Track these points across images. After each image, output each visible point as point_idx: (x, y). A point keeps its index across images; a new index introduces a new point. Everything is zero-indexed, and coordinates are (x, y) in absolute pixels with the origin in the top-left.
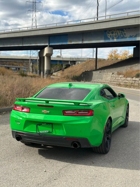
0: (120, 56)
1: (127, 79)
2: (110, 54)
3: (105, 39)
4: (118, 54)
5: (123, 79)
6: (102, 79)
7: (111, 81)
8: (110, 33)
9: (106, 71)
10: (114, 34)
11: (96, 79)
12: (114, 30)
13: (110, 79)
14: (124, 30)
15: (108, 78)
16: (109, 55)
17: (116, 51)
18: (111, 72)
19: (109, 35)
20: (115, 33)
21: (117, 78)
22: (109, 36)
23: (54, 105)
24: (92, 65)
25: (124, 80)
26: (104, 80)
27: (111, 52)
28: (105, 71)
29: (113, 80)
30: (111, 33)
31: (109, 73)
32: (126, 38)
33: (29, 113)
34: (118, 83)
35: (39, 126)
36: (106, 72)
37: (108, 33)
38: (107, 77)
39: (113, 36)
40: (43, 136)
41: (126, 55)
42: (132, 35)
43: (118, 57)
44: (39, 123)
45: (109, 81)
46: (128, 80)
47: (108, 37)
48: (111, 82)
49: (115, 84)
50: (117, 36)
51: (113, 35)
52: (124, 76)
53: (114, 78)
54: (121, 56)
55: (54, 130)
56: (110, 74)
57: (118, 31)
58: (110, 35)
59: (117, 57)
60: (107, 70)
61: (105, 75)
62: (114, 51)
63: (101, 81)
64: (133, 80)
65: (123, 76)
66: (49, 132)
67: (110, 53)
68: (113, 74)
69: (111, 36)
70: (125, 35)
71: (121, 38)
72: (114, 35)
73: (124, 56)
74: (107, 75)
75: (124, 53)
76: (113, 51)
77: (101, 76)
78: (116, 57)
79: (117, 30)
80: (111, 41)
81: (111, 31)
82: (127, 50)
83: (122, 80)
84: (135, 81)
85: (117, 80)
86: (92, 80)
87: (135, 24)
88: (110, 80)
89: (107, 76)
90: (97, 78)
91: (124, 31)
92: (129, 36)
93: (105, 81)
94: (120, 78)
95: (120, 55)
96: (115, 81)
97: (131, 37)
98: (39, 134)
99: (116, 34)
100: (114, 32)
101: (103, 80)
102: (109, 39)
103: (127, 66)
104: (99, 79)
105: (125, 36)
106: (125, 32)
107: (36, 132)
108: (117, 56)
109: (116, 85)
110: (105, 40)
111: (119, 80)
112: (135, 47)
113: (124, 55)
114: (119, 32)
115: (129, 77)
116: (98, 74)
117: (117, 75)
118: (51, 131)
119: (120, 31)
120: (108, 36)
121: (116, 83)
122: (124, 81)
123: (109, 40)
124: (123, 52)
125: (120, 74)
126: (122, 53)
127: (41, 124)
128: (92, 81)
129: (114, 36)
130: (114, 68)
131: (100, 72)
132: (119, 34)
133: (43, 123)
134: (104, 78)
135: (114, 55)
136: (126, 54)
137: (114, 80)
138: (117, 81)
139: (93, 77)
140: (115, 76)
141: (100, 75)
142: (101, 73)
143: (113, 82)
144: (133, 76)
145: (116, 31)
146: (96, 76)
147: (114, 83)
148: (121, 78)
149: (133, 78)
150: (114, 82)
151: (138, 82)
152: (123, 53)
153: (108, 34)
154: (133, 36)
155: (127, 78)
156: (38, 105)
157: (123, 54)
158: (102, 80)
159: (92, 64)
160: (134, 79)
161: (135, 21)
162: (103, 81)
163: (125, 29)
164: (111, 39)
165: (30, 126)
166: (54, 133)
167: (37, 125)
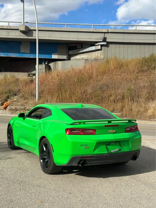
23: (119, 124)
33: (95, 134)
35: (108, 146)
44: (108, 143)
55: (122, 147)
107: (107, 152)
118: (120, 148)
127: (110, 143)
133: (112, 142)
156: (106, 126)
165: (99, 148)
166: (122, 150)
167: (106, 145)
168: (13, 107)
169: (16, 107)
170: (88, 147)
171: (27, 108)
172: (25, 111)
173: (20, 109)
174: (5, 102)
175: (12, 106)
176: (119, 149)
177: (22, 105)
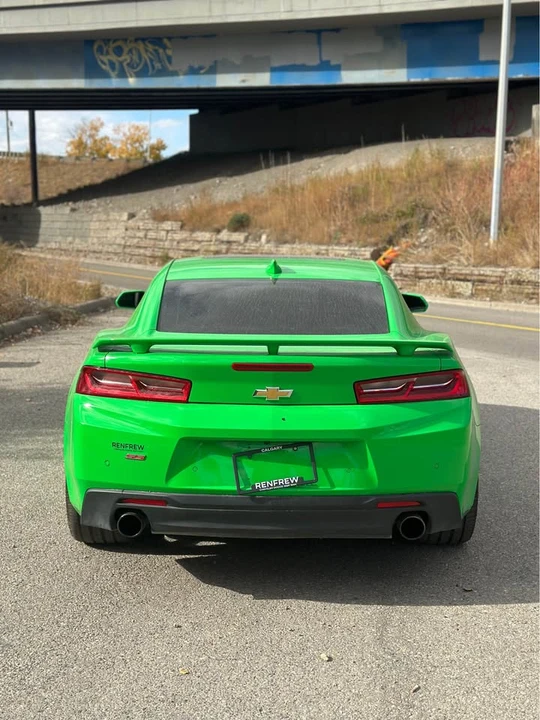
0: (115, 148)
1: (194, 235)
2: (74, 137)
3: (89, 75)
4: (106, 138)
5: (178, 236)
6: (84, 237)
7: (125, 247)
8: (108, 53)
9: (99, 205)
10: (125, 58)
11: (59, 238)
12: (125, 40)
13: (123, 238)
14: (165, 41)
15: (113, 233)
16: (72, 143)
17: (98, 124)
18: (121, 209)
19: (105, 59)
20: (130, 51)
21: (151, 234)
22: (105, 64)
23: (315, 361)
24: (10, 180)
25: (185, 240)
26: (95, 240)
27: (79, 132)
28: (95, 204)
29: (136, 241)
30: (111, 50)
31: (114, 215)
32: (175, 74)
33: (187, 402)
34: (160, 254)
35: (245, 462)
36: (100, 209)
37: (100, 50)
38: (108, 229)
39: (121, 63)
40: (270, 503)
41: (137, 145)
42: (196, 66)
43: (108, 152)
44: (246, 448)
45: (119, 245)
46: (200, 239)
47: (103, 67)
48: (128, 250)
49: (145, 256)
50: (138, 65)
51: (120, 59)
52: (182, 227)
53: (141, 234)
54: (119, 146)
55: (320, 471)
56: (120, 216)
57: (141, 46)
58: (109, 57)
59: (104, 149)
60: (103, 203)
61: (97, 223)
62: (88, 124)
63: (80, 247)
64: (222, 242)
65: (176, 225)
66: (301, 483)
67: (74, 133)
68: (132, 216)
69: (112, 65)
70: (170, 62)
71: (152, 76)
72: (126, 60)
73: (129, 146)
74: (108, 220)
75: (128, 134)
76: (85, 124)
77: (79, 225)
78: (100, 149)
79: (136, 40)
80: (115, 83)
81: (112, 45)
82: (141, 124)
83: (172, 240)
84: (229, 242)
85: (152, 242)
86: (37, 242)
87: (211, 21)
88: (123, 242)
89: (108, 225)
90: (61, 235)
91: (165, 48)
92: (185, 68)
93: (100, 248)
94: (163, 233)
95: (115, 141)
96: (142, 244)
97: (193, 71)
98: (253, 498)
99: (135, 58)
100: (126, 50)
101: (90, 240)
102: (105, 75)
103: (179, 187)
104: (70, 239)
105: (168, 65)
106: (169, 52)
107: (235, 488)
108: (105, 145)
109: (152, 259)
110: (88, 80)
111: (161, 240)
112: (195, 111)
113: (132, 145)
114: (147, 51)
115: (204, 228)
116: (66, 218)
117: (151, 221)
118: (308, 475)
119: (150, 47)
120: (100, 63)
121: (148, 253)
122: (183, 246)
123: (107, 80)
124: (126, 130)
125: (165, 218)
126: (121, 134)
127: (253, 448)
128: (39, 245)
129: (125, 64)
130: (129, 195)
131: (73, 210)
132: (145, 56)
133: (267, 443)
134: (92, 234)
135: (89, 142)
136: (139, 141)
137: (138, 242)
138: (154, 246)
139: (41, 231)
140: (141, 224)
141: (77, 221)
142: (76, 215)
143: (137, 251)
144: (216, 226)
145: (133, 45)
146: (57, 225)
147: (139, 255)
148: (168, 231)
149: (218, 231)
150: (142, 251)
151: (240, 248)
152: (125, 134)
153: (102, 54)
154: (201, 68)
155: (193, 231)
156: (237, 367)
157: (124, 139)
158: (86, 242)
159: (9, 177)
160: (225, 235)
161: (210, 10)
162: (92, 248)
163: (169, 39)
164: (113, 74)
165: (199, 464)
166: (323, 486)
167: (237, 456)
168: (408, 268)
169: (416, 268)
170: (144, 458)
171: (452, 272)
172: (443, 282)
173: (428, 273)
174: (385, 249)
175: (406, 261)
176: (300, 479)
177: (437, 260)
